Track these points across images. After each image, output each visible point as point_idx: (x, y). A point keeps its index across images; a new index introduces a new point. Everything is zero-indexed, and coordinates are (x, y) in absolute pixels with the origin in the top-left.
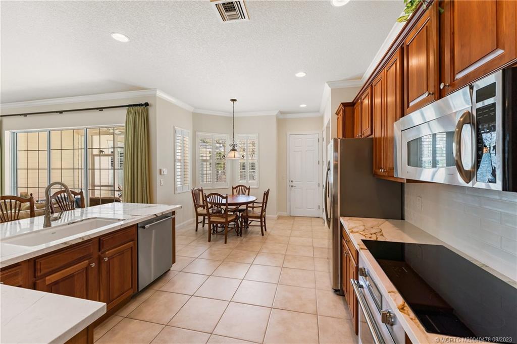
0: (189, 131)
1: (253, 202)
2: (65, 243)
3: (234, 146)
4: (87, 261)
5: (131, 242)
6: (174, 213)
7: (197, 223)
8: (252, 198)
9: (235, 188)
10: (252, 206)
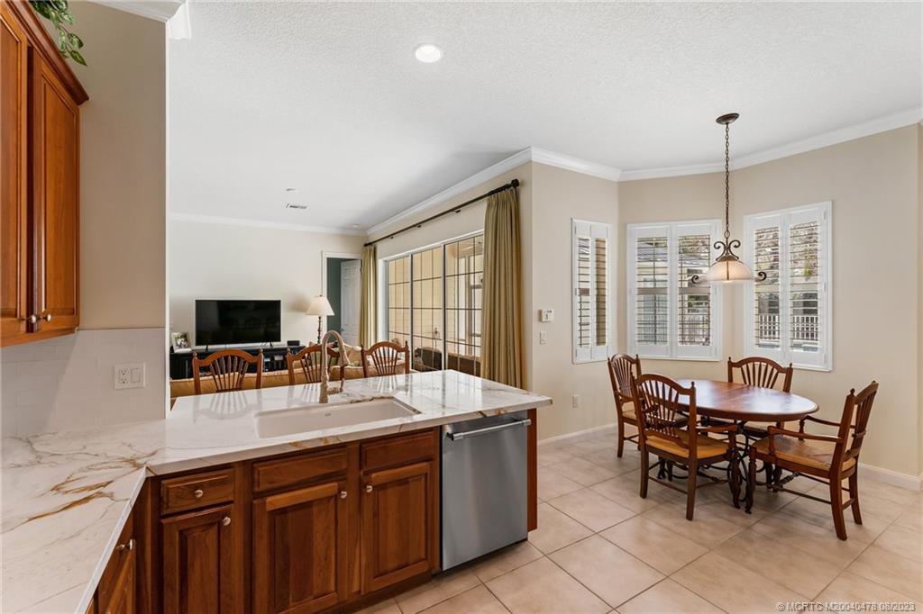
0: (609, 226)
1: (803, 418)
2: (295, 444)
3: (727, 248)
4: (335, 484)
5: (425, 464)
6: (532, 413)
7: (622, 439)
8: (799, 405)
9: (739, 365)
10: (797, 430)
